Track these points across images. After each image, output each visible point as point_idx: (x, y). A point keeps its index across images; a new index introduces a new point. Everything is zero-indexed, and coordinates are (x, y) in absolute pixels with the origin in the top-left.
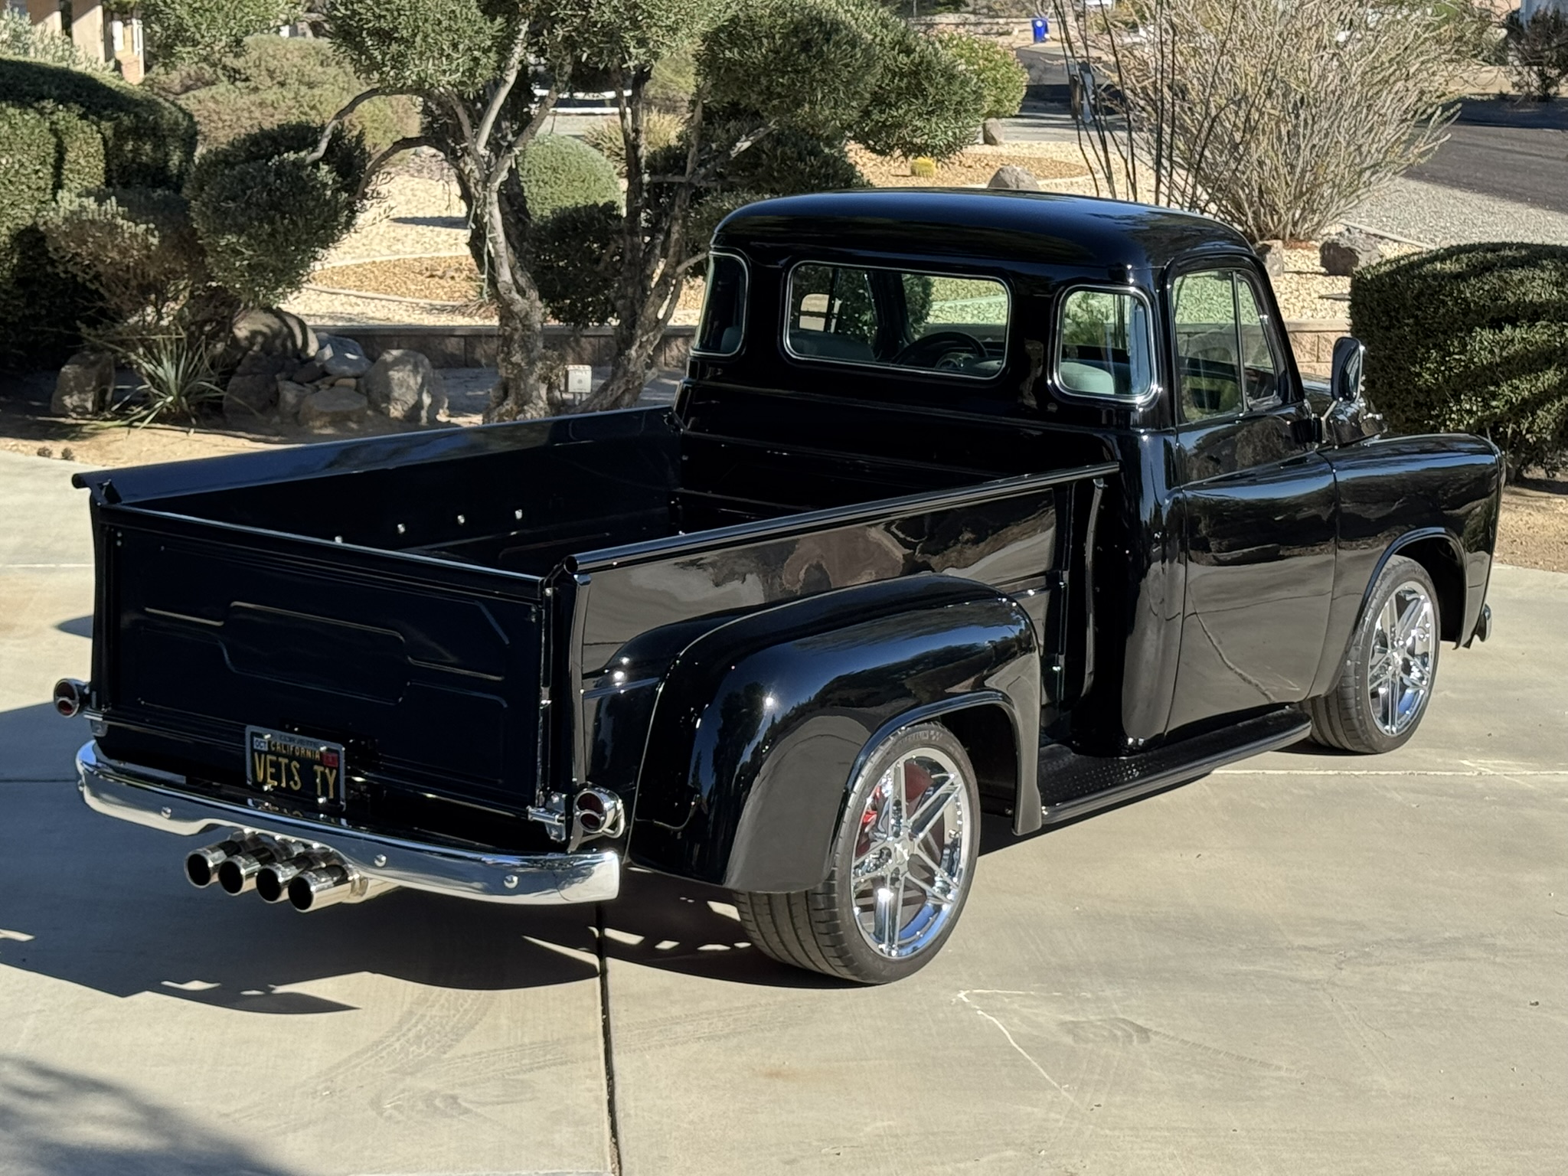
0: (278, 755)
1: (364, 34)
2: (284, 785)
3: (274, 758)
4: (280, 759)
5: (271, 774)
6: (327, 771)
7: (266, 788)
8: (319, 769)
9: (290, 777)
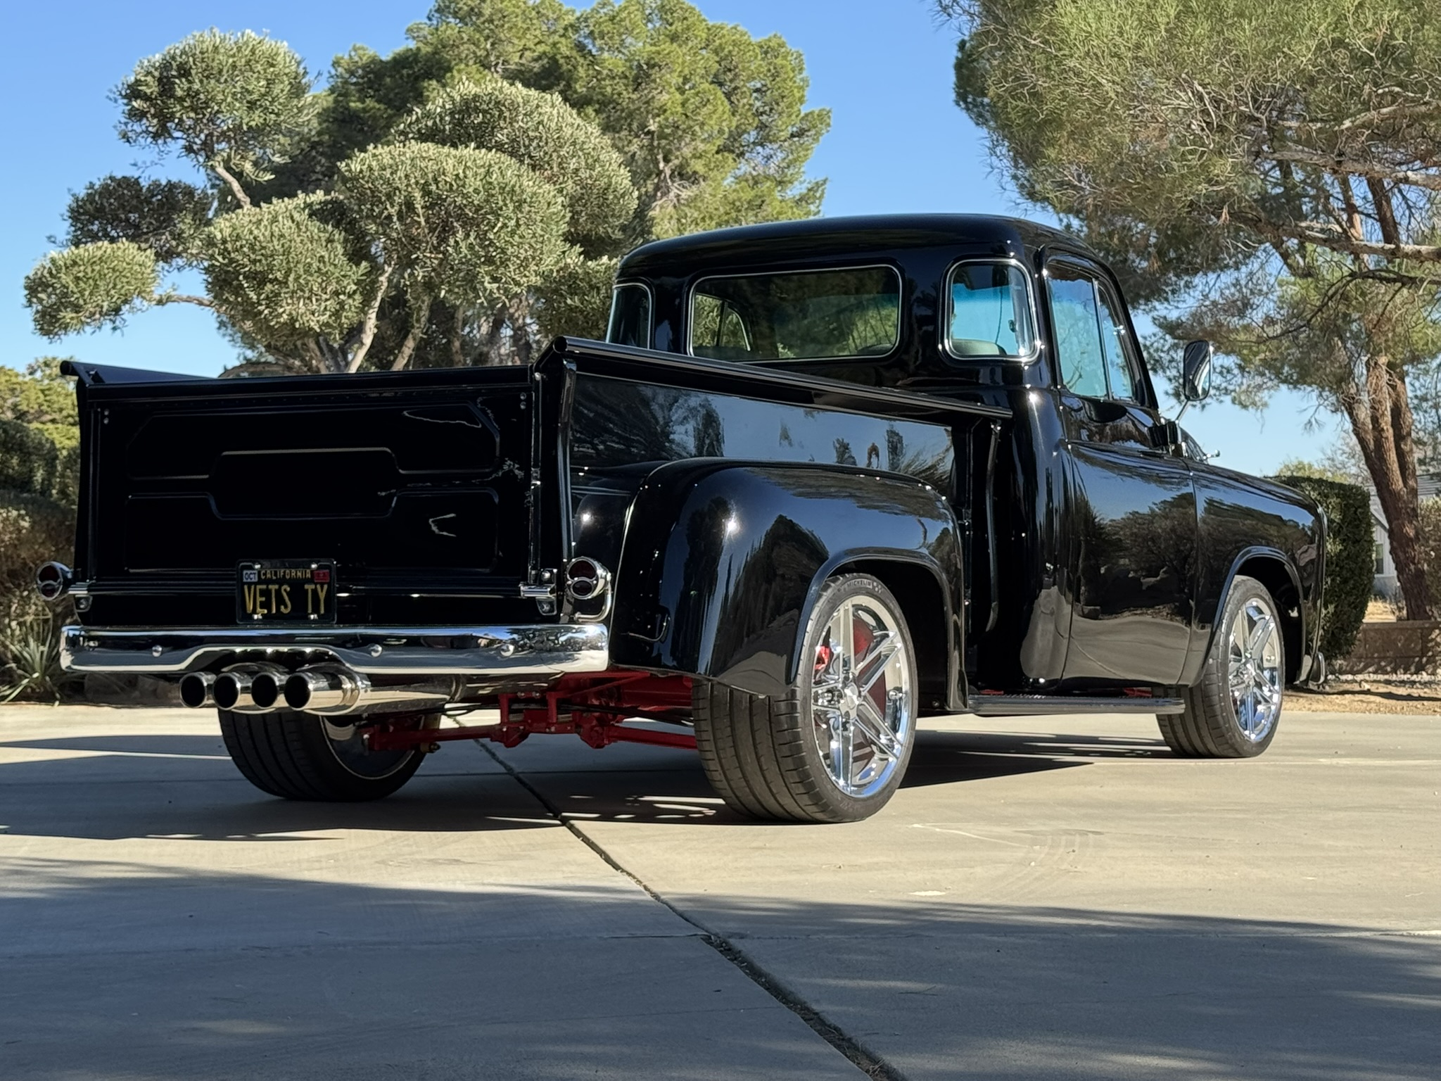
0: (268, 582)
1: (241, 278)
2: (274, 611)
3: (264, 587)
4: (270, 587)
5: (261, 602)
6: (318, 586)
7: (256, 617)
8: (309, 587)
9: (280, 601)
